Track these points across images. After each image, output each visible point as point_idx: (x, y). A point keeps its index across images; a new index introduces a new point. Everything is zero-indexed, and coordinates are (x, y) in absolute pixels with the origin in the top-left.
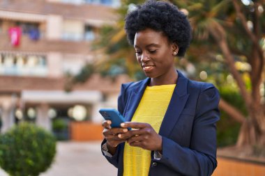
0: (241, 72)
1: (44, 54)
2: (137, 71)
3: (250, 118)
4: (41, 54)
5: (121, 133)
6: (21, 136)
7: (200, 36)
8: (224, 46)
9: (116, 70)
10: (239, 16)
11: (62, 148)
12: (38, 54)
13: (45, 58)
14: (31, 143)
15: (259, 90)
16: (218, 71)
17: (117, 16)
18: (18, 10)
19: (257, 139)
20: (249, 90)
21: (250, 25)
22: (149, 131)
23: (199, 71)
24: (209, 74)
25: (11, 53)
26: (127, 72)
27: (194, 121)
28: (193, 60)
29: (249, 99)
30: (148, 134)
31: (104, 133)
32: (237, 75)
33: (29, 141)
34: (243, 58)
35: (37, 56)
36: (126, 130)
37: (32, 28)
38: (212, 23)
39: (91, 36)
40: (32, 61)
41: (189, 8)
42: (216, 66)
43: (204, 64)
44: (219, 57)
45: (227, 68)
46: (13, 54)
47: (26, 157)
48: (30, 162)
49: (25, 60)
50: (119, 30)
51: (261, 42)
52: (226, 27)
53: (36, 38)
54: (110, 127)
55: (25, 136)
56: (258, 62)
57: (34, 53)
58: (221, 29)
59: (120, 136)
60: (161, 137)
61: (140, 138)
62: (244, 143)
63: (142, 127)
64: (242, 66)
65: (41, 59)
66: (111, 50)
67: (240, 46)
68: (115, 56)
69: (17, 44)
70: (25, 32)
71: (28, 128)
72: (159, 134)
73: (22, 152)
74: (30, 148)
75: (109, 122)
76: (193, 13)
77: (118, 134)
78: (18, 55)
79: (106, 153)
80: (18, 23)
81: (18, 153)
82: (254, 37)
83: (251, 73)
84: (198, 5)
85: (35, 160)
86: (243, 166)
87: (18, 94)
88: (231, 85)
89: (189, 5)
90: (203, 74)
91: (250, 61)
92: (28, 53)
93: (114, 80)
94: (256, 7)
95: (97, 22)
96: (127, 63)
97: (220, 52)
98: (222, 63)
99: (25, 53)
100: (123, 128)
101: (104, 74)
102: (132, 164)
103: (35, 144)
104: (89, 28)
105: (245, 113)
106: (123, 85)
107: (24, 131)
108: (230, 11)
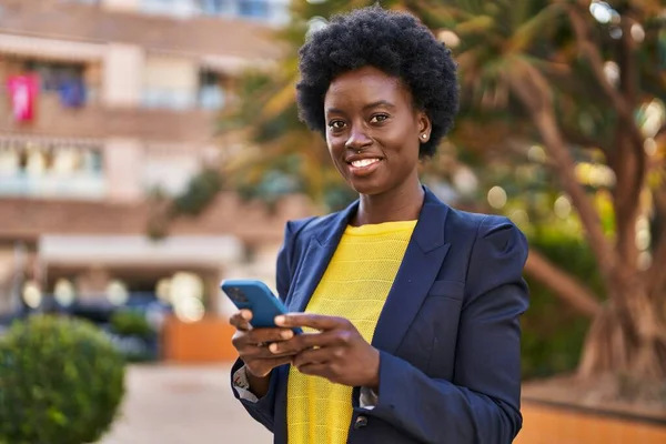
0: (591, 189)
1: (96, 142)
2: (330, 187)
3: (611, 305)
4: (89, 142)
5: (277, 342)
6: (36, 349)
7: (486, 99)
8: (547, 124)
9: (277, 183)
10: (585, 48)
11: (139, 382)
12: (81, 141)
13: (98, 154)
14: (62, 368)
15: (633, 233)
16: (533, 188)
17: (281, 48)
18: (30, 31)
19: (629, 357)
20: (608, 234)
21: (611, 71)
22: (345, 336)
23: (486, 186)
24: (511, 195)
25: (13, 139)
26: (305, 188)
27: (462, 312)
28: (471, 159)
29: (609, 258)
30: (342, 344)
31: (236, 343)
32: (581, 196)
33: (54, 364)
34: (596, 154)
35: (79, 148)
36: (288, 334)
37: (66, 76)
38: (517, 67)
39: (214, 98)
40: (65, 161)
41: (461, 27)
42: (528, 173)
43: (499, 168)
44: (536, 151)
45: (556, 180)
46: (17, 144)
47: (48, 403)
48: (59, 417)
49: (49, 159)
50: (285, 83)
51: (638, 115)
52: (552, 78)
53: (76, 102)
54: (250, 327)
55: (46, 351)
56: (630, 164)
57: (72, 141)
58: (539, 82)
59: (273, 348)
60: (377, 351)
61: (324, 354)
62: (598, 368)
63: (328, 326)
64: (593, 173)
65: (88, 157)
66: (265, 134)
67: (586, 125)
68: (274, 148)
69: (28, 116)
70: (47, 87)
71: (54, 331)
72: (373, 343)
73: (37, 393)
74: (59, 382)
75: (247, 314)
76: (469, 41)
77: (269, 343)
78: (29, 145)
79: (243, 392)
80: (30, 64)
81: (28, 395)
82: (620, 103)
83: (614, 192)
84: (482, 22)
85: (72, 411)
86: (595, 426)
87: (31, 245)
88: (565, 223)
89: (460, 20)
90: (497, 194)
91: (612, 161)
92: (55, 141)
93: (272, 210)
94: (626, 28)
95: (229, 62)
96: (305, 164)
97: (538, 138)
98: (544, 165)
99: (47, 141)
100: (281, 328)
101: (248, 195)
102: (307, 420)
103: (71, 371)
104: (210, 78)
105: (600, 293)
106: (289, 225)
107: (42, 338)
108: (562, 35)
